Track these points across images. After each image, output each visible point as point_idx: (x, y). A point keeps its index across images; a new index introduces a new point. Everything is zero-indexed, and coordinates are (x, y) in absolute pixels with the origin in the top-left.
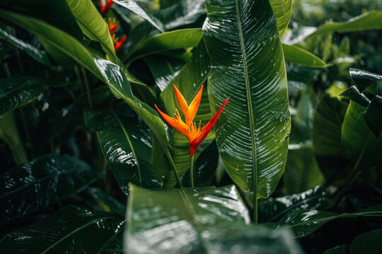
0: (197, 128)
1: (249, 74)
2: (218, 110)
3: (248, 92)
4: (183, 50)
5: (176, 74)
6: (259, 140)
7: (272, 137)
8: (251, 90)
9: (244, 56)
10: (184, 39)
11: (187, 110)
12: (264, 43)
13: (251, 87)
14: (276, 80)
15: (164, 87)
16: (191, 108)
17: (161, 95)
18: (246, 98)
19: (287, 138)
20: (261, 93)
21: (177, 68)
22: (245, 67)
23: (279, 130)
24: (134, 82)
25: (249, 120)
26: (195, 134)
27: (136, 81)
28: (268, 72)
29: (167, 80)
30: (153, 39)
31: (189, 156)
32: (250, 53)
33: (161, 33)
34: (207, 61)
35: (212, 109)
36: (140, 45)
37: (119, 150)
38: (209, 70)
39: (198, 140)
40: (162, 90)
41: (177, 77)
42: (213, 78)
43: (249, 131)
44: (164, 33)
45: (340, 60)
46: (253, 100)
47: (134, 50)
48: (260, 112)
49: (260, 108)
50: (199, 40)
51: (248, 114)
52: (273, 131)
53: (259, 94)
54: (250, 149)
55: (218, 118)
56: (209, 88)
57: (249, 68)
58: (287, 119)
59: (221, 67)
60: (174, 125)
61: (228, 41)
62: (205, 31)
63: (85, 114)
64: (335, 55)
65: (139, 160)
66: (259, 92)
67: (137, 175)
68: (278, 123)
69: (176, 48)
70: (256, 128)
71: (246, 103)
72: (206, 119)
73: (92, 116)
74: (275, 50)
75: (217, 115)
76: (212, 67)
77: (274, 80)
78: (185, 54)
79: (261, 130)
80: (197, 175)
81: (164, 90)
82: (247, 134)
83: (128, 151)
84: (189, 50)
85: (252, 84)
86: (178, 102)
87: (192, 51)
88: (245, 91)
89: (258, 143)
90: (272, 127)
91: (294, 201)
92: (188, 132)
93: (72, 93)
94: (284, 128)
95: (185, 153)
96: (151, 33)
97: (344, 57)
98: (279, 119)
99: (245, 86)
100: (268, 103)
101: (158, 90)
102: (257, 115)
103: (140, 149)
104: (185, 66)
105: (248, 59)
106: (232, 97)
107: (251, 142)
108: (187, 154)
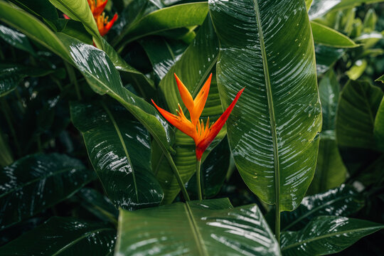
0: (205, 126)
1: (268, 58)
2: (231, 104)
3: (267, 80)
4: (185, 30)
5: (178, 58)
6: (282, 141)
7: (299, 136)
8: (271, 77)
9: (261, 34)
10: (186, 16)
11: (192, 105)
12: (286, 17)
13: (270, 73)
14: (302, 64)
15: (163, 75)
16: (197, 103)
17: (160, 84)
18: (264, 88)
19: (317, 136)
20: (284, 81)
21: (178, 51)
22: (263, 48)
23: (307, 128)
24: (125, 70)
25: (269, 115)
26: (202, 133)
27: (128, 68)
28: (292, 55)
29: (167, 66)
30: (149, 16)
31: (195, 157)
32: (268, 30)
33: (158, 9)
34: (215, 43)
35: (223, 101)
36: (134, 24)
37: (111, 153)
38: (217, 53)
39: (206, 141)
40: (161, 78)
41: (178, 62)
42: (222, 63)
43: (269, 129)
44: (161, 9)
45: (364, 37)
46: (274, 90)
47: (127, 31)
48: (283, 105)
49: (282, 100)
50: (205, 16)
51: (267, 108)
52: (299, 129)
53: (281, 82)
54: (270, 152)
55: (231, 113)
56: (218, 76)
57: (268, 50)
58: (317, 113)
59: (233, 50)
60: (176, 124)
61: (241, 17)
62: (212, 5)
63: (71, 108)
64: (359, 31)
65: (134, 166)
66: (281, 80)
67: (133, 185)
68: (306, 118)
69: (176, 27)
70: (278, 126)
71: (265, 93)
72: (214, 113)
73: (79, 111)
74: (301, 26)
75: (229, 110)
76: (221, 49)
77: (299, 64)
78: (188, 34)
79: (285, 127)
80: (205, 178)
81: (164, 78)
82: (267, 133)
83: (121, 155)
84: (192, 29)
85: (272, 70)
86: (181, 95)
87: (195, 30)
88: (263, 78)
89: (282, 144)
90: (298, 123)
91: (316, 203)
92: (194, 132)
93: (58, 83)
94: (314, 125)
95: (191, 153)
96: (147, 10)
97: (369, 33)
98: (307, 113)
99: (263, 73)
100: (292, 94)
101: (156, 79)
102: (280, 109)
103: (136, 152)
104: (188, 48)
105: (266, 38)
106: (248, 87)
107: (272, 143)
108: (193, 155)
